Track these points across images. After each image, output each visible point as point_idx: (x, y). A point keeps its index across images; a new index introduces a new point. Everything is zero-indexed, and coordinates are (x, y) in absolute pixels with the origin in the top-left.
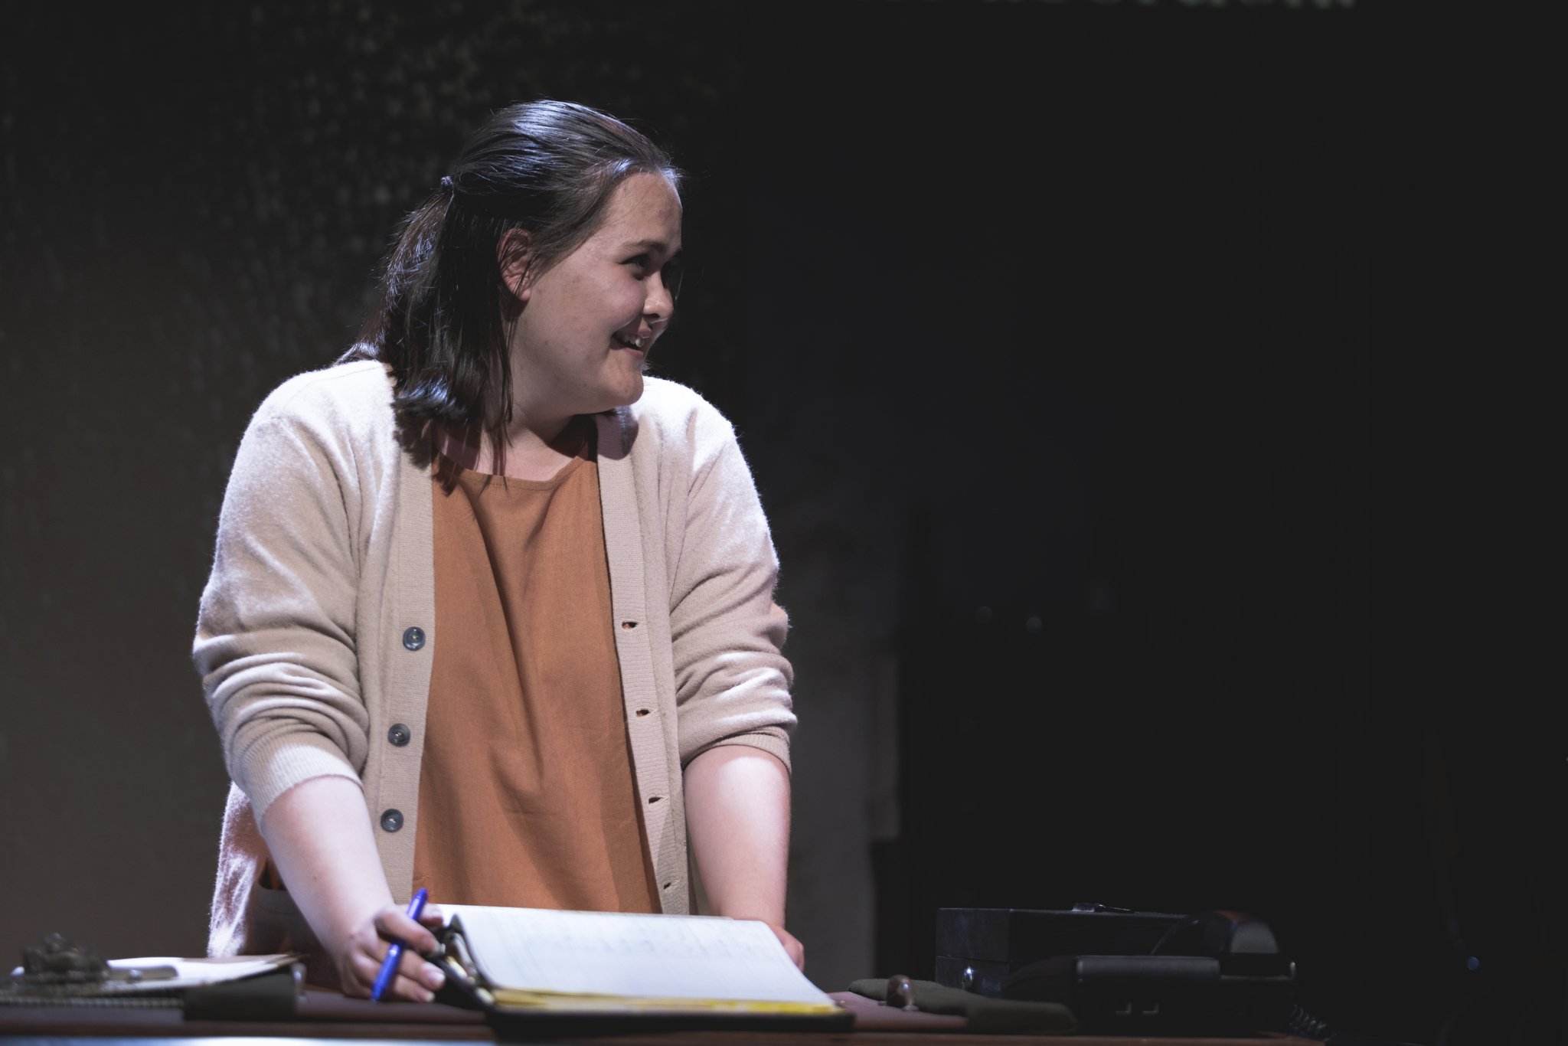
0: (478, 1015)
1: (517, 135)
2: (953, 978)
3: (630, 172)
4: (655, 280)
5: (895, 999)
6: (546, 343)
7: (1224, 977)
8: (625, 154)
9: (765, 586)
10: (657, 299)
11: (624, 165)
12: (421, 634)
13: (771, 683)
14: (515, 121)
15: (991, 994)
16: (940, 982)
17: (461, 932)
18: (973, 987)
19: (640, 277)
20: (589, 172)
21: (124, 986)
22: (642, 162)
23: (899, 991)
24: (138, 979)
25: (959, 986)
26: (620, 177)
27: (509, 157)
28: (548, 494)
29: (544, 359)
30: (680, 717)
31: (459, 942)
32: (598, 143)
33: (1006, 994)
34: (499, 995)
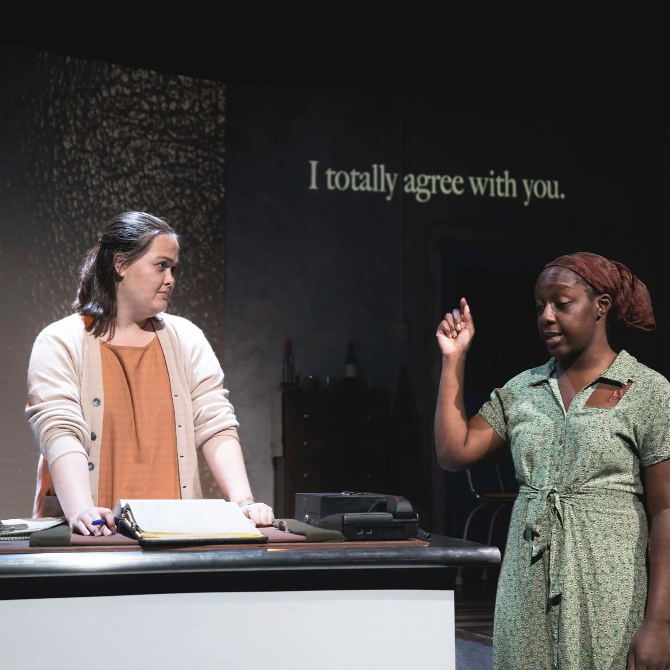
0: (137, 541)
1: (121, 222)
2: (301, 519)
3: (158, 234)
4: (168, 271)
5: (282, 528)
6: (131, 292)
7: (394, 520)
8: (157, 228)
9: (221, 384)
10: (169, 278)
11: (157, 232)
12: (99, 401)
13: (229, 412)
14: (121, 218)
15: (315, 526)
16: (297, 519)
17: (130, 510)
18: (308, 522)
19: (162, 271)
20: (146, 234)
21: (8, 533)
22: (163, 230)
23: (283, 525)
24: (13, 529)
25: (303, 522)
26: (155, 236)
27: (118, 230)
28: (143, 351)
29: (130, 299)
30: (195, 432)
31: (129, 513)
32: (148, 225)
33: (320, 526)
34: (143, 534)
